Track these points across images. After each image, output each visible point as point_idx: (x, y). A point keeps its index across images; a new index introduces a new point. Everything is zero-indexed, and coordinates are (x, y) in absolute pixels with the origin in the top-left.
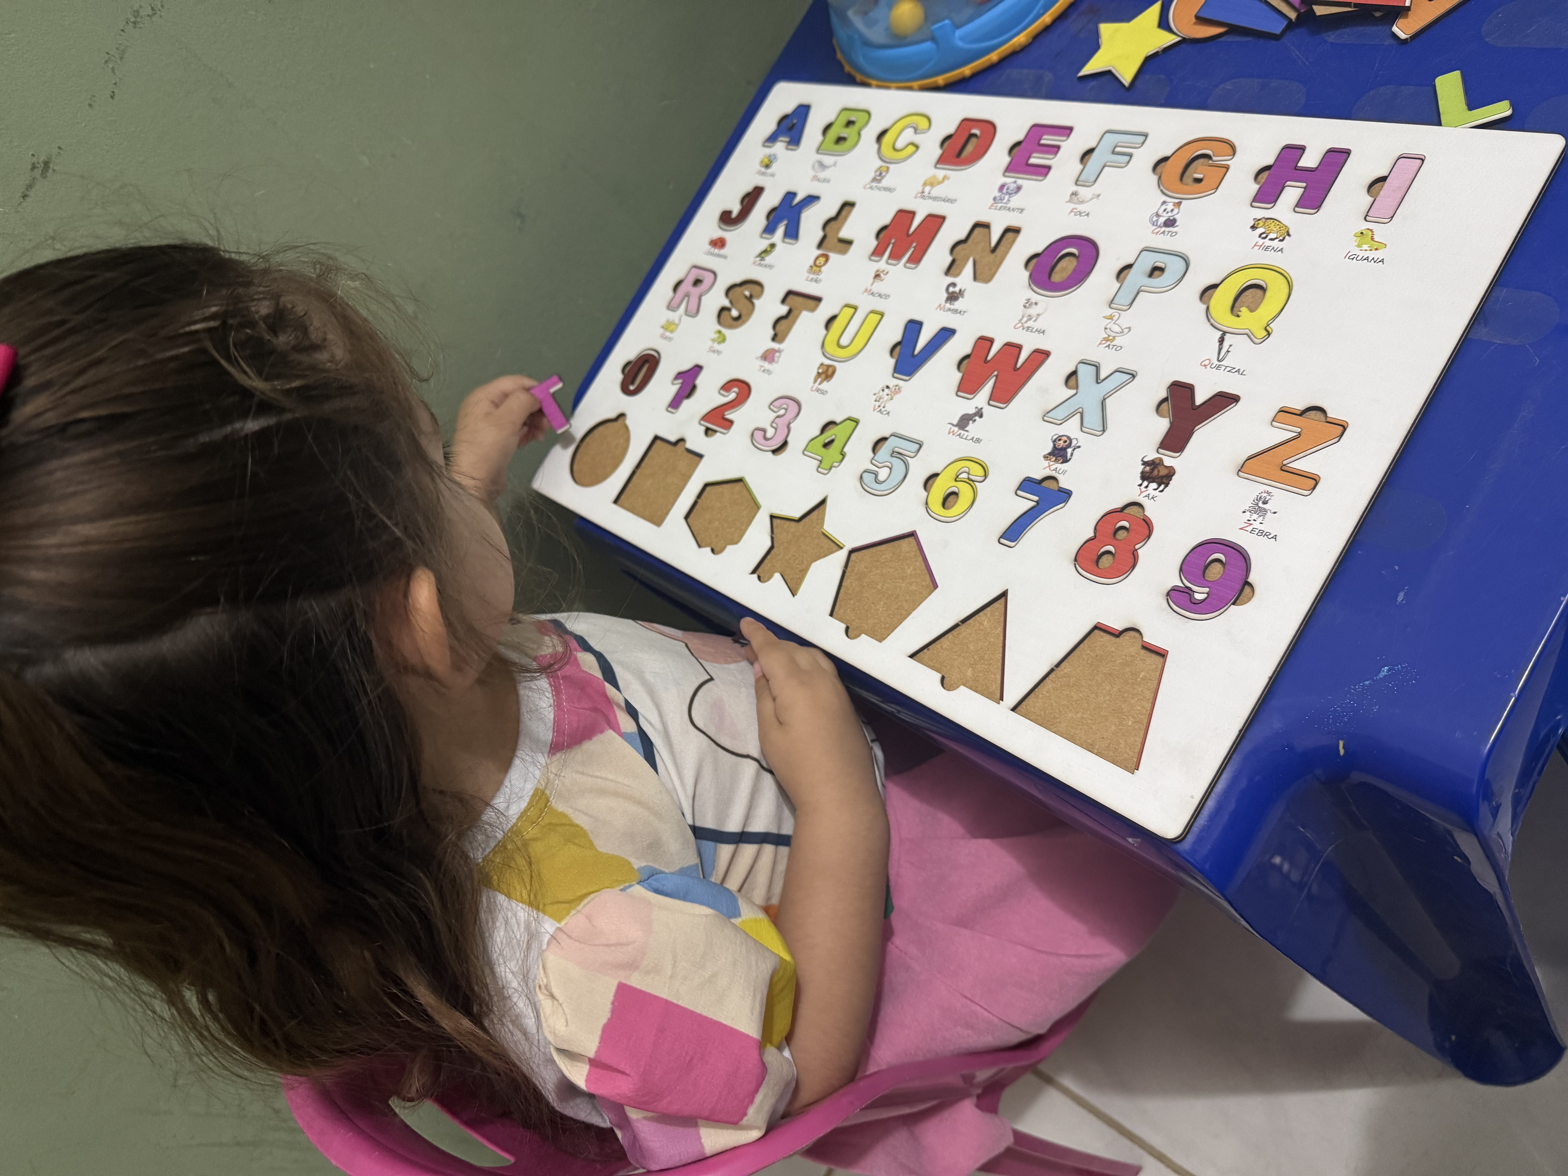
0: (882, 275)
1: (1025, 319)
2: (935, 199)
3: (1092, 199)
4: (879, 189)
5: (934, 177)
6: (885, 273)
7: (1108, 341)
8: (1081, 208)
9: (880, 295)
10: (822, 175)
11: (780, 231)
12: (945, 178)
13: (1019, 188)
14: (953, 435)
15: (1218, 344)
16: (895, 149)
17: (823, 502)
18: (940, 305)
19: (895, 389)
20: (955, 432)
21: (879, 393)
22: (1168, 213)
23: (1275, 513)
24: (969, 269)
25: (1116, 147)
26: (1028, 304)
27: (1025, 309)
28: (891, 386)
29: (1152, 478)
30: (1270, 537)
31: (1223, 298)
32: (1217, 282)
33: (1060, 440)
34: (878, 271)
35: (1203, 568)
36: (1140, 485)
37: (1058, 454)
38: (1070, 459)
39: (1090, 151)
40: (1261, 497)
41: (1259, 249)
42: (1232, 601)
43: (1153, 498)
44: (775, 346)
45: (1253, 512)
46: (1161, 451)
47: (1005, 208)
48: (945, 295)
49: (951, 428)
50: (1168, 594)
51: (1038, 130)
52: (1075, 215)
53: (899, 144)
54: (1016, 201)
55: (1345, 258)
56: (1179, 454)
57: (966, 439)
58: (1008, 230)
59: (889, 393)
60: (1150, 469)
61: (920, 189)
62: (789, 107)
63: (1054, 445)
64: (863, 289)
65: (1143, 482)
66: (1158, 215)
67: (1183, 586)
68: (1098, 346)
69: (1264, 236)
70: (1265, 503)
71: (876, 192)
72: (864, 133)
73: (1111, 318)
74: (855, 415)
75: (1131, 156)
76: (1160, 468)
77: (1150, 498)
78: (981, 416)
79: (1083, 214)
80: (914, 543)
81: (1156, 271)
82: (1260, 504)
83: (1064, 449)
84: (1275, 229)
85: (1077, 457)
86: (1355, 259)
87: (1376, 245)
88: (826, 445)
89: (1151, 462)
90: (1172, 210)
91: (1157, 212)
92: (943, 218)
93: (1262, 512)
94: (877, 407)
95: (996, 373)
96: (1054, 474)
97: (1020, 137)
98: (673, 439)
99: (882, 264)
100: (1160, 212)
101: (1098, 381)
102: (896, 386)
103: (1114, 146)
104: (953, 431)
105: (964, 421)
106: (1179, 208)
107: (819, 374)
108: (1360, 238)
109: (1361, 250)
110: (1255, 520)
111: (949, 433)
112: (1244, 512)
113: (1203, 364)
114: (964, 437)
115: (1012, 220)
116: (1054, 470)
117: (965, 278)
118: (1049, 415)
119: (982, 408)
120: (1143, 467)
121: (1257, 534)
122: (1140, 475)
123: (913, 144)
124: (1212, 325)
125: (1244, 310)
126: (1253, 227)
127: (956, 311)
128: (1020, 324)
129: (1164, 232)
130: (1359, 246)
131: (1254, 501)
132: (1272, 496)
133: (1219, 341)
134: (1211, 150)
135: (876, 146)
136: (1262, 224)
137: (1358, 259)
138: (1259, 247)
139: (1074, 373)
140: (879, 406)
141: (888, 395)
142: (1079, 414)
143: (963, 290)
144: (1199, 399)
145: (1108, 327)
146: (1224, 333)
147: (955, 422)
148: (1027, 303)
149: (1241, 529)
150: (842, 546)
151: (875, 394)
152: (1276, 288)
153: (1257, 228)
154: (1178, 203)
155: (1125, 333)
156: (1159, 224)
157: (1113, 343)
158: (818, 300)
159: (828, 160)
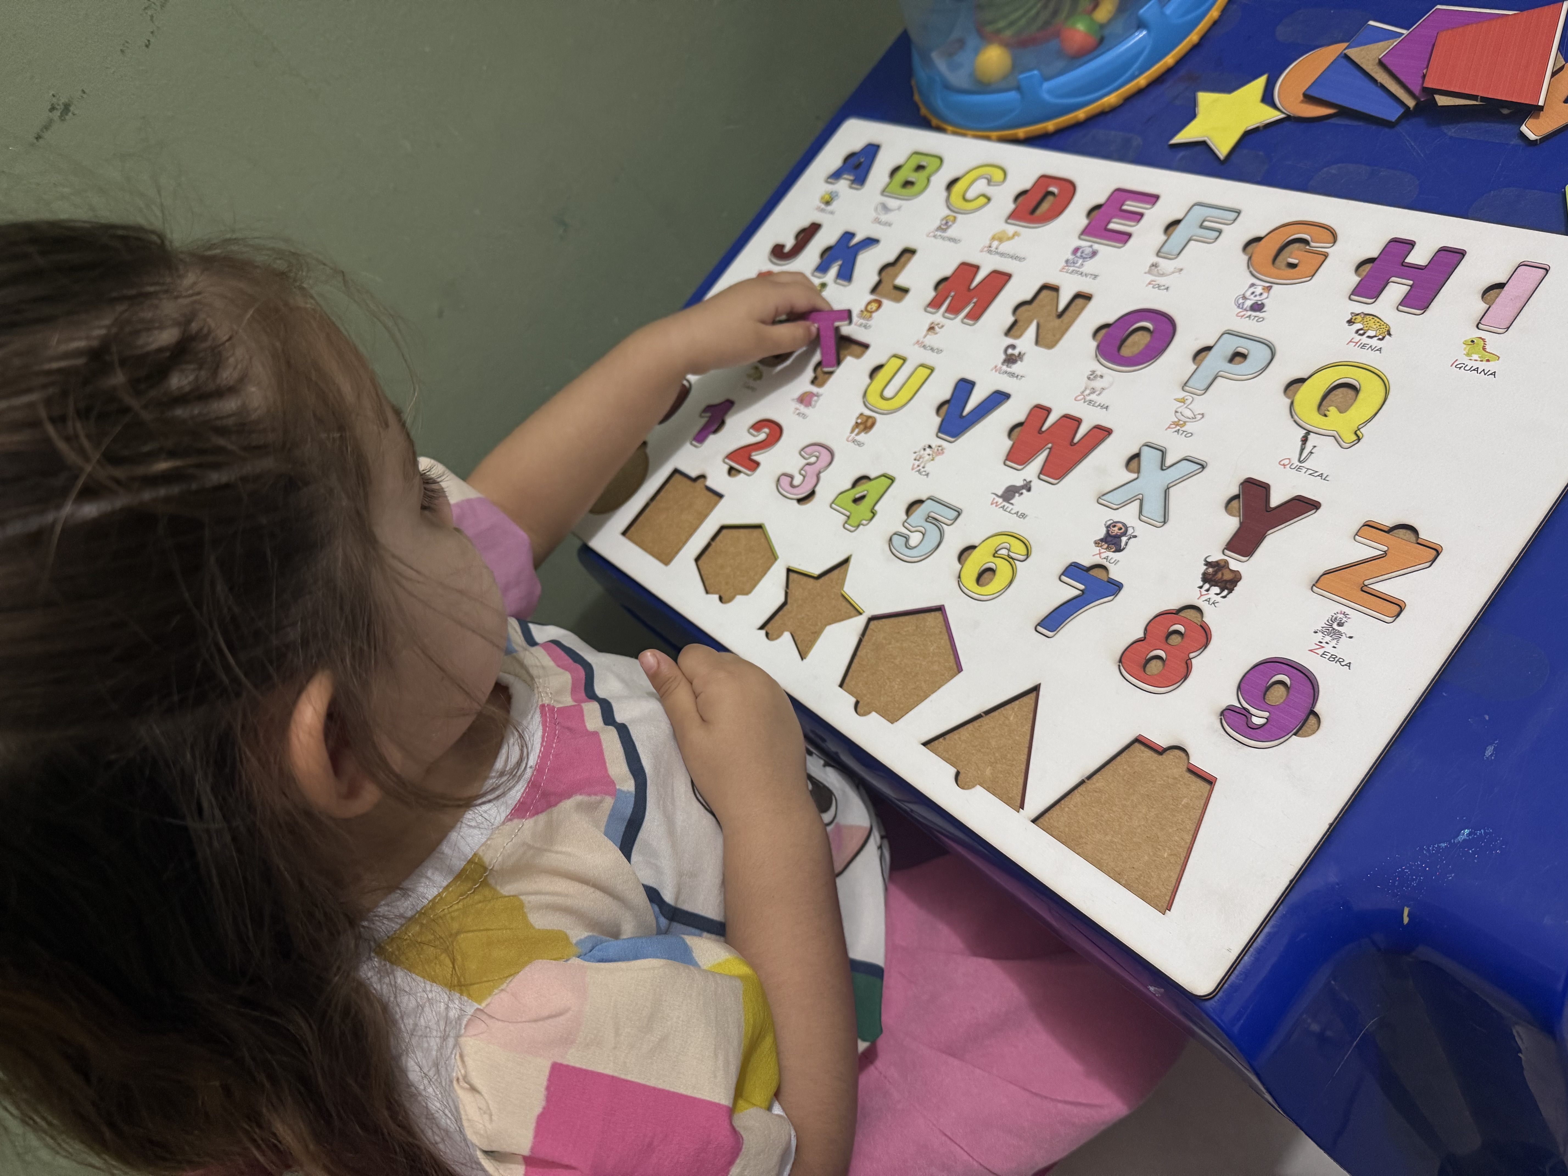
0: (936, 328)
1: (1088, 392)
2: (1002, 255)
3: (1173, 273)
4: (943, 238)
5: (1004, 232)
6: (940, 326)
7: (1178, 425)
8: (1161, 281)
9: (932, 349)
10: (884, 218)
11: (834, 271)
12: (1016, 234)
13: (1094, 253)
14: (996, 506)
15: (1300, 443)
16: (964, 199)
17: (846, 561)
18: (996, 367)
19: (938, 450)
20: (999, 503)
21: (920, 451)
22: (1256, 296)
23: (1351, 637)
24: (1031, 331)
25: (1204, 221)
26: (1093, 376)
27: (1089, 381)
28: (933, 446)
29: (1214, 581)
30: (1343, 664)
31: (1310, 394)
32: (1306, 377)
33: (1114, 526)
34: (933, 323)
35: (1264, 689)
36: (1201, 587)
37: (1111, 541)
38: (1124, 549)
39: (1177, 222)
40: (1336, 618)
41: (1355, 346)
42: (1294, 731)
43: (1214, 603)
44: (814, 389)
45: (1326, 633)
46: (1227, 552)
47: (1077, 272)
48: (1003, 357)
49: (994, 499)
50: (1222, 713)
51: (1121, 195)
52: (1153, 287)
53: (970, 195)
54: (1090, 266)
55: (1451, 366)
56: (1247, 558)
57: (1009, 512)
58: (1078, 296)
59: (931, 453)
60: (1213, 572)
61: (987, 243)
62: (857, 145)
63: (1108, 532)
64: (915, 340)
65: (1204, 584)
66: (1244, 298)
67: (1240, 706)
68: (1166, 429)
69: (1361, 332)
70: (1340, 624)
71: (940, 241)
72: (933, 179)
73: (1183, 401)
74: (891, 472)
75: (1220, 232)
76: (1225, 571)
77: (1211, 603)
78: (1029, 490)
79: (1163, 288)
80: (941, 618)
81: (1238, 356)
82: (1335, 626)
83: (1118, 537)
84: (1375, 327)
85: (1132, 548)
86: (1463, 368)
87: (1488, 356)
88: (856, 501)
89: (1216, 564)
90: (1261, 294)
91: (1244, 295)
92: (1008, 276)
93: (1338, 635)
94: (916, 466)
95: (1050, 445)
96: (1104, 562)
97: (1101, 199)
98: (693, 474)
99: (938, 317)
100: (1248, 294)
101: (1163, 467)
102: (939, 446)
103: (1203, 219)
104: (997, 503)
105: (1010, 493)
106: (1268, 293)
107: (857, 425)
108: (1469, 346)
109: (1471, 360)
110: (1327, 643)
111: (992, 504)
112: (1316, 632)
113: (1282, 463)
114: (1008, 510)
115: (1084, 286)
116: (1105, 558)
117: (1026, 342)
118: (1103, 498)
119: (1031, 482)
120: (1206, 567)
121: (1328, 659)
122: (1201, 576)
123: (984, 195)
124: (1295, 422)
125: (1333, 410)
126: (1350, 322)
127: (1012, 375)
128: (1082, 397)
129: (1249, 317)
130: (1468, 355)
131: (1328, 621)
132: (1349, 618)
133: (1302, 441)
134: (1310, 236)
135: (945, 194)
136: (1361, 319)
137: (1466, 368)
138: (1354, 344)
139: (1137, 456)
140: (918, 466)
141: (929, 455)
142: (1139, 501)
143: (1022, 353)
144: (1275, 501)
145: (1179, 410)
146: (1309, 432)
147: (1000, 493)
148: (1091, 375)
149: (1311, 651)
150: (861, 611)
151: (915, 453)
152: (1370, 388)
153: (1354, 323)
154: (1269, 286)
155: (1198, 419)
156: (1245, 307)
157: (1183, 429)
158: (866, 346)
159: (892, 203)
